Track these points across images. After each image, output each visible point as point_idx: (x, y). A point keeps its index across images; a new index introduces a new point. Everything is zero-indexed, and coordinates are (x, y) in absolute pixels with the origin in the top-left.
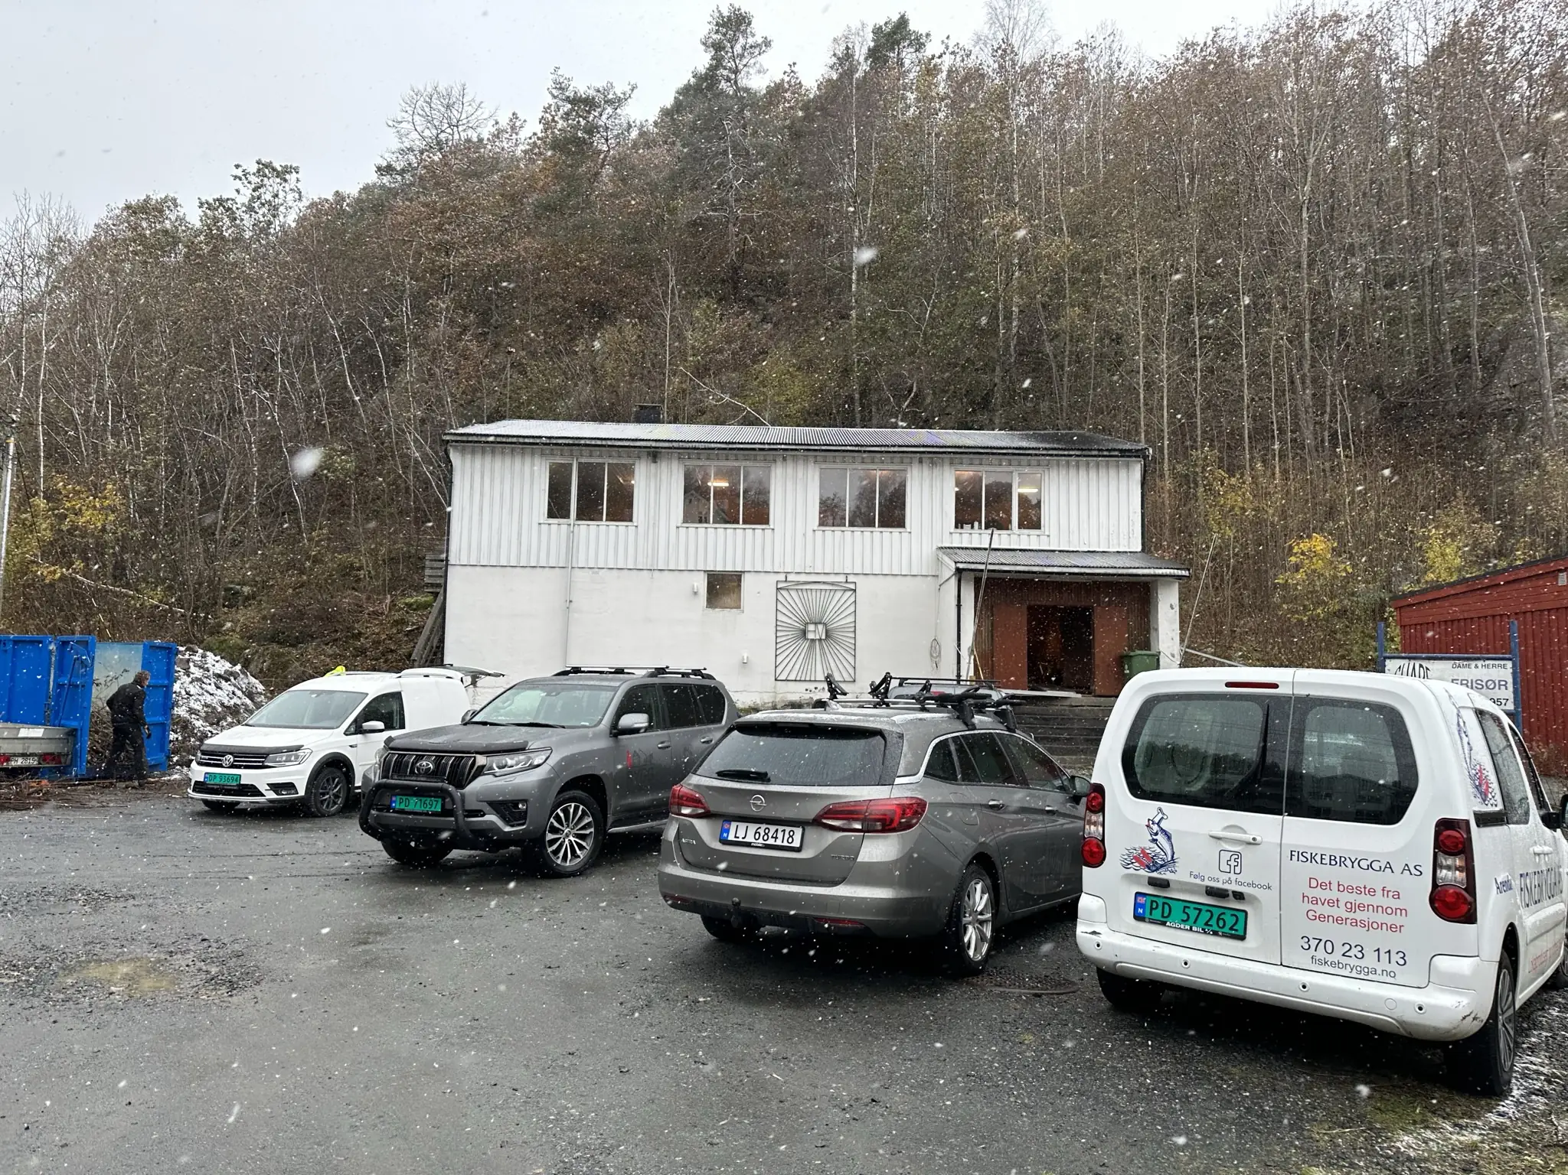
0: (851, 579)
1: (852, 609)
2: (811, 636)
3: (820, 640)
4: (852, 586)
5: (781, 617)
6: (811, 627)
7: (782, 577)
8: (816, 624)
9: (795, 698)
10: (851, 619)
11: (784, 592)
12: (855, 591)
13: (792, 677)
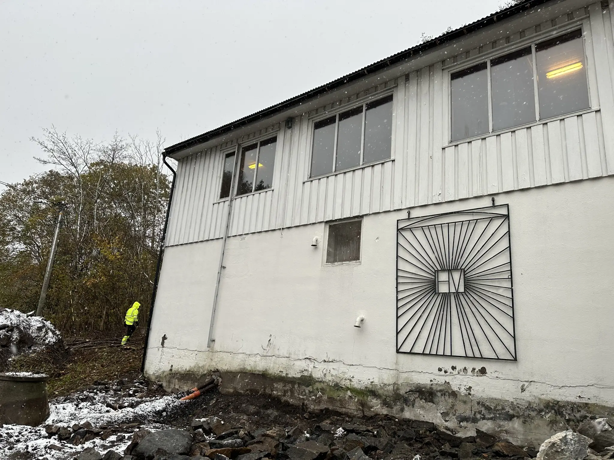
0: (500, 201)
1: (504, 244)
2: (443, 289)
3: (457, 294)
4: (504, 211)
5: (402, 266)
6: (443, 277)
7: (404, 215)
8: (450, 271)
9: (423, 380)
10: (504, 259)
11: (407, 234)
12: (507, 217)
13: (419, 349)
